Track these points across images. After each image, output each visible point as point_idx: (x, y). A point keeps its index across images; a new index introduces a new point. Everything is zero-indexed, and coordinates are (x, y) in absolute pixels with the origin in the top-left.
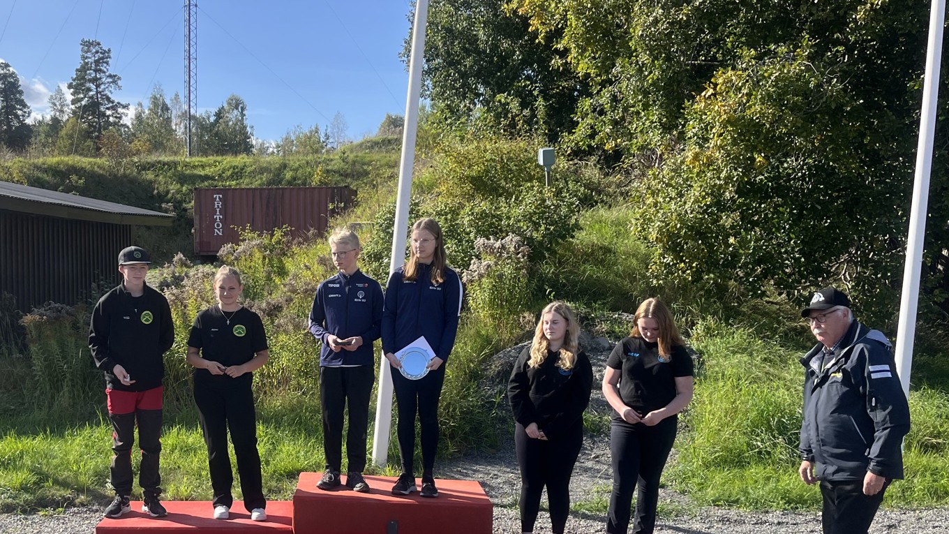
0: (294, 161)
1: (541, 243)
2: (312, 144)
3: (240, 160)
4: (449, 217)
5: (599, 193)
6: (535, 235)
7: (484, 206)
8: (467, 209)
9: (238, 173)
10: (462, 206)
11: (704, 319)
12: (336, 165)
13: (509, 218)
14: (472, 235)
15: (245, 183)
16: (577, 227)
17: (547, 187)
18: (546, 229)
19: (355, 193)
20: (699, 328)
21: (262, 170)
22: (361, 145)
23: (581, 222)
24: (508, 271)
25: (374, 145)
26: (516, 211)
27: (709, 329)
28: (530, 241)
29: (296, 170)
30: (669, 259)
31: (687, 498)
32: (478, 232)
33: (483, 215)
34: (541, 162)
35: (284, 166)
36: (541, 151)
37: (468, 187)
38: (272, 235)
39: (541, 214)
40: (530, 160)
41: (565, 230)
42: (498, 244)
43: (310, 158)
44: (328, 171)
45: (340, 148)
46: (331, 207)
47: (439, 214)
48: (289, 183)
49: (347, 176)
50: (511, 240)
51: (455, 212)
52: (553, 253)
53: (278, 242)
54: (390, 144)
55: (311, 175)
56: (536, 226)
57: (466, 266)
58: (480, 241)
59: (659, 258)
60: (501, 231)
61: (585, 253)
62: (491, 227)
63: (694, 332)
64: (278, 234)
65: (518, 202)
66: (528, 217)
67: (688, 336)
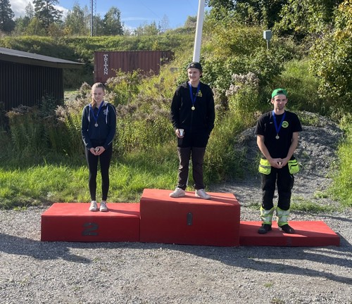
0: (143, 39)
1: (265, 77)
2: (153, 31)
3: (117, 38)
4: (219, 64)
5: (294, 53)
6: (262, 73)
7: (236, 59)
8: (228, 61)
9: (116, 44)
10: (225, 59)
11: (346, 114)
12: (164, 40)
13: (249, 65)
14: (231, 73)
15: (119, 49)
16: (283, 69)
17: (268, 50)
18: (268, 70)
19: (174, 54)
20: (344, 119)
21: (128, 43)
22: (176, 31)
23: (285, 67)
24: (248, 90)
25: (183, 31)
26: (253, 61)
27: (349, 119)
28: (259, 76)
29: (144, 43)
30: (328, 85)
31: (338, 203)
32: (233, 71)
33: (236, 63)
34: (265, 37)
35: (139, 41)
36: (265, 32)
37: (228, 50)
38: (132, 74)
39: (265, 62)
40: (259, 37)
41: (277, 71)
42: (243, 77)
43: (151, 37)
44: (160, 43)
45: (166, 32)
46: (161, 60)
47: (214, 63)
48: (141, 49)
49: (169, 46)
50: (250, 75)
51: (222, 62)
52: (271, 82)
53: (135, 77)
54: (190, 30)
55: (152, 45)
56: (262, 68)
57: (228, 88)
58: (235, 76)
59: (324, 84)
60: (245, 71)
61: (287, 82)
62: (240, 69)
63: (341, 121)
64: (135, 73)
65: (254, 57)
66: (258, 64)
67: (338, 123)
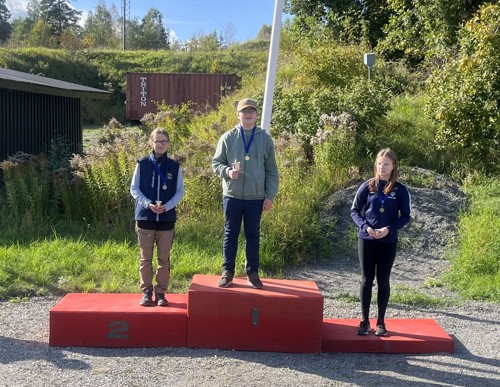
0: (197, 55)
1: (364, 119)
2: (212, 44)
3: (160, 53)
4: (302, 99)
5: (406, 84)
6: (360, 113)
7: (326, 91)
8: (315, 94)
9: (158, 63)
10: (311, 92)
11: (472, 172)
12: (227, 59)
13: (343, 101)
14: (318, 112)
15: (163, 70)
16: (389, 108)
17: (369, 80)
18: (369, 109)
19: (240, 79)
20: (469, 179)
21: (175, 61)
22: (244, 46)
23: (392, 104)
24: (341, 137)
25: (254, 46)
26: (348, 96)
27: (475, 179)
28: (356, 117)
29: (200, 62)
30: (449, 131)
31: (455, 294)
32: (322, 110)
33: (325, 98)
34: (366, 63)
35: (191, 59)
36: (366, 55)
37: (316, 78)
38: (180, 108)
39: (365, 98)
40: (358, 61)
41: (380, 111)
42: (335, 119)
43: (209, 53)
44: (221, 63)
45: (230, 47)
46: (222, 89)
47: (295, 96)
48: (194, 70)
49: (234, 67)
50: (344, 117)
51: (306, 96)
52: (372, 125)
53: (185, 112)
54: (264, 45)
55: (209, 65)
56: (361, 107)
57: (314, 133)
58: (324, 116)
59: (443, 130)
60: (337, 109)
61: (394, 126)
62: (330, 106)
63: (465, 182)
64: (184, 107)
65: (350, 90)
66: (356, 101)
67: (461, 184)
